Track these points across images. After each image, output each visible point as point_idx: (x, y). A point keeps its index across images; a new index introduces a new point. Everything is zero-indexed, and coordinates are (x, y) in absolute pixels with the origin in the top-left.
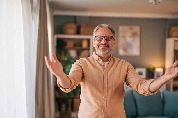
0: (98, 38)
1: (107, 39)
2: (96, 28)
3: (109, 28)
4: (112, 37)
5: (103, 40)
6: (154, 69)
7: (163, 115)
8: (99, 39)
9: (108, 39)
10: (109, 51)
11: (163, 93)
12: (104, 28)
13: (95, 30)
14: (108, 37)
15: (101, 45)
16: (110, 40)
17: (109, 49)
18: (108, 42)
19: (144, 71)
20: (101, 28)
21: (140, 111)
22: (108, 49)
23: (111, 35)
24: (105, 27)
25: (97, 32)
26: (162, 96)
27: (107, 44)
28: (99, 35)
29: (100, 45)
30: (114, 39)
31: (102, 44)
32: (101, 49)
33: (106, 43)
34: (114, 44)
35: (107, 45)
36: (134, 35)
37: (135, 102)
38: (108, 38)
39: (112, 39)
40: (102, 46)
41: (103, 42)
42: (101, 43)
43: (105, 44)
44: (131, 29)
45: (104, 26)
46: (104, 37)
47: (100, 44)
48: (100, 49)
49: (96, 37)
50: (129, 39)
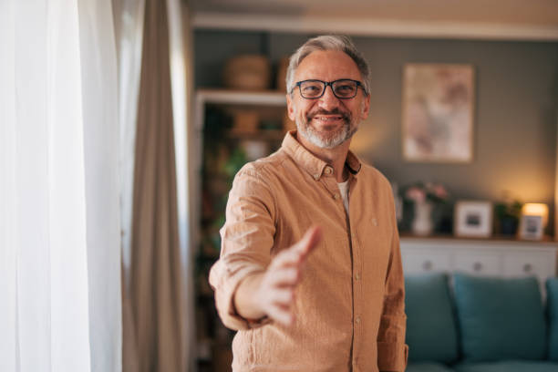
0: (306, 88)
1: (341, 89)
2: (300, 51)
3: (347, 52)
4: (358, 83)
5: (327, 95)
6: (518, 206)
7: (545, 357)
8: (310, 91)
9: (344, 91)
10: (348, 134)
11: (548, 285)
12: (329, 52)
13: (295, 58)
14: (344, 84)
15: (318, 116)
16: (350, 96)
17: (349, 129)
18: (344, 101)
19: (484, 211)
20: (316, 52)
21: (469, 345)
22: (344, 130)
23: (354, 75)
24: (331, 49)
25: (301, 64)
26: (544, 294)
27: (342, 109)
28: (311, 77)
29: (314, 114)
30: (364, 89)
31: (323, 112)
32: (320, 129)
33: (338, 105)
34: (365, 110)
35: (343, 114)
36: (453, 94)
37: (455, 312)
38: (344, 87)
39: (360, 91)
40: (324, 117)
41: (325, 102)
42: (320, 105)
43: (335, 111)
44: (444, 75)
45: (328, 44)
46: (330, 84)
47: (315, 109)
48: (315, 128)
49: (299, 84)
50: (437, 109)
